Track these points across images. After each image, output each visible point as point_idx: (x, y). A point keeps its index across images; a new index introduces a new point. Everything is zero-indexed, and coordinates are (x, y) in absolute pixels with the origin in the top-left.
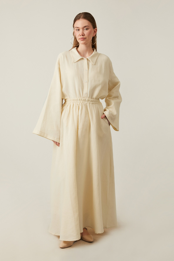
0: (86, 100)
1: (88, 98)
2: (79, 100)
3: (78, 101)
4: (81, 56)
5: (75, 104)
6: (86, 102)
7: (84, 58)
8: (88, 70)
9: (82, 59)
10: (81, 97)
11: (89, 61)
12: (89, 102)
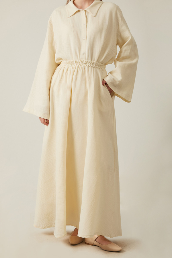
0: (84, 62)
1: (87, 60)
2: (75, 62)
3: (74, 64)
4: (78, 8)
5: (70, 68)
6: (84, 65)
7: (81, 10)
8: (87, 24)
9: (79, 11)
10: (78, 58)
11: (88, 13)
12: (88, 65)
